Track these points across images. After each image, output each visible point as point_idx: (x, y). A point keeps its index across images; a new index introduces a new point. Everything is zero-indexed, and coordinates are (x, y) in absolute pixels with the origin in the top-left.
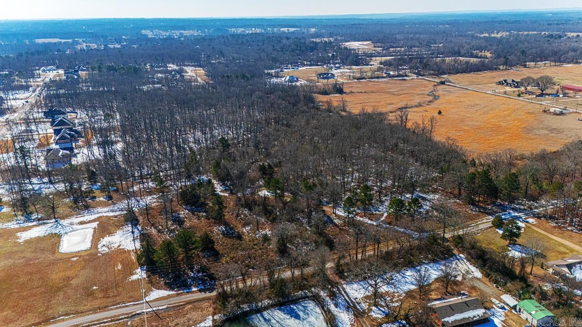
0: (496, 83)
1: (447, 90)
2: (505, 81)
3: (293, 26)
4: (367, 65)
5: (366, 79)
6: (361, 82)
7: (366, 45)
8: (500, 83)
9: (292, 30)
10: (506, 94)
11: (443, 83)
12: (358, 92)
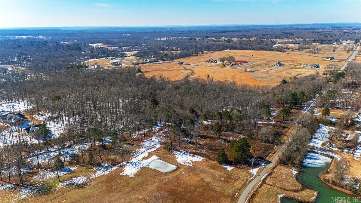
0: (205, 61)
1: (190, 66)
2: (209, 60)
4: (127, 57)
5: (140, 64)
6: (140, 66)
8: (207, 61)
11: (182, 63)
12: (149, 71)
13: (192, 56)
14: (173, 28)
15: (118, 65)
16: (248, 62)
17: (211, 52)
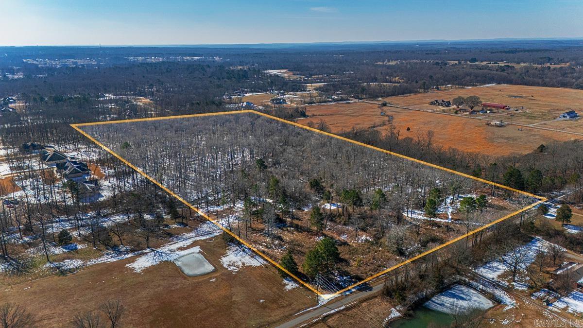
0: (429, 103)
1: (394, 110)
2: (437, 101)
3: (195, 55)
4: (305, 91)
5: (315, 103)
6: (312, 106)
7: (284, 73)
8: (432, 103)
9: (196, 58)
10: (444, 112)
11: (384, 105)
12: (319, 115)
13: (417, 92)
14: (427, 44)
15: (280, 103)
16: (510, 109)
17: (457, 86)
